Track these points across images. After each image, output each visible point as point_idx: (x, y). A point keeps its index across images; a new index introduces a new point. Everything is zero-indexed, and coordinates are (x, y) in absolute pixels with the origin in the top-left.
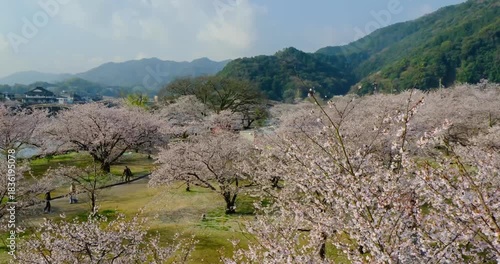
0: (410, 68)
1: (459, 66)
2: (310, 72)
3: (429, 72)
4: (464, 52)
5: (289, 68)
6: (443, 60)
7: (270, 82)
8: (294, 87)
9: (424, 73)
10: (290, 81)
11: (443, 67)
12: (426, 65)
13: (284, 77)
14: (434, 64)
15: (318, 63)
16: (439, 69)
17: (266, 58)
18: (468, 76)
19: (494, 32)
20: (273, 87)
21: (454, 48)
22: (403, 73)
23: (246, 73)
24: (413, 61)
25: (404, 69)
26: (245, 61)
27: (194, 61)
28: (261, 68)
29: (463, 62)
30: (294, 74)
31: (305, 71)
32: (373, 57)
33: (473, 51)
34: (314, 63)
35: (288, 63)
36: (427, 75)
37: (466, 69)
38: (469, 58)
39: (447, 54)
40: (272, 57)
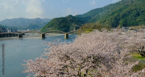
0: (107, 21)
1: (120, 21)
2: (76, 22)
3: (112, 22)
4: (121, 17)
5: (71, 21)
6: (116, 19)
7: (66, 25)
8: (73, 27)
9: (111, 23)
10: (71, 25)
11: (116, 21)
12: (111, 20)
13: (69, 24)
14: (113, 20)
15: (78, 20)
16: (115, 22)
17: (63, 18)
18: (123, 23)
19: (128, 11)
20: (67, 27)
21: (118, 16)
22: (105, 23)
23: (58, 23)
24: (107, 19)
25: (105, 21)
26: (57, 19)
27: (35, 19)
28: (62, 21)
29: (121, 20)
30: (72, 23)
31: (75, 22)
32: (93, 18)
33: (123, 16)
34: (77, 20)
35: (70, 19)
36: (112, 23)
37: (122, 21)
38: (123, 18)
39: (116, 17)
40: (65, 17)
